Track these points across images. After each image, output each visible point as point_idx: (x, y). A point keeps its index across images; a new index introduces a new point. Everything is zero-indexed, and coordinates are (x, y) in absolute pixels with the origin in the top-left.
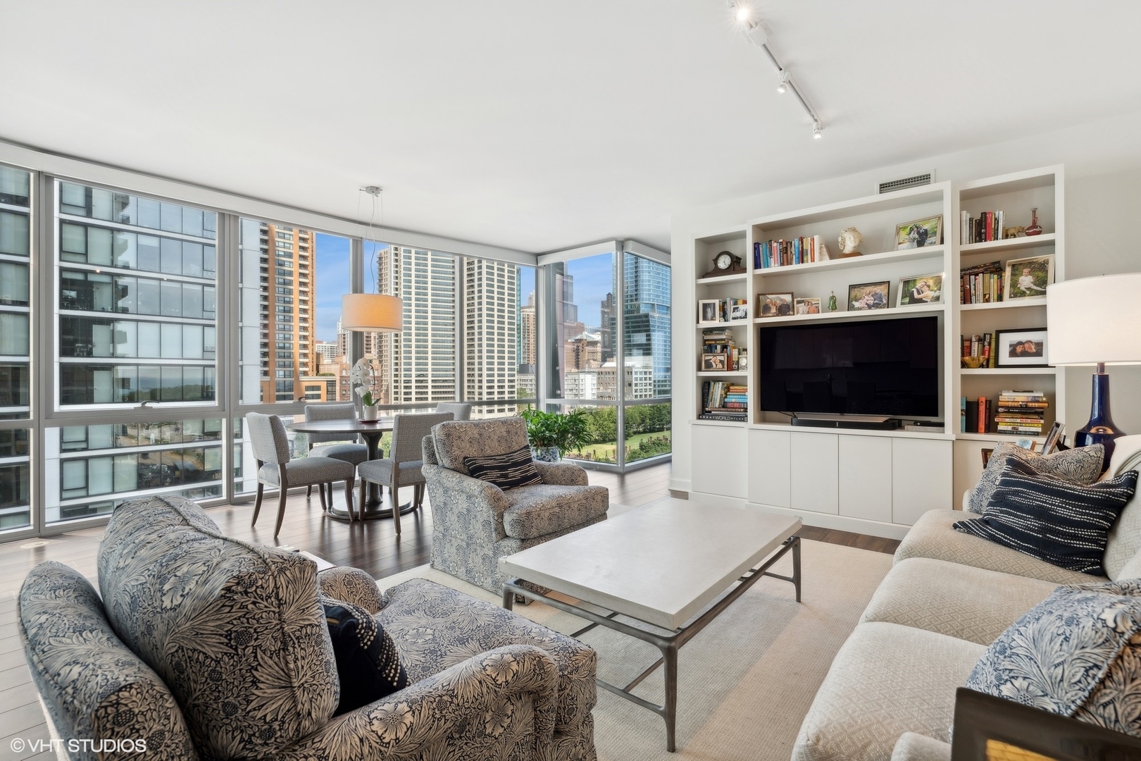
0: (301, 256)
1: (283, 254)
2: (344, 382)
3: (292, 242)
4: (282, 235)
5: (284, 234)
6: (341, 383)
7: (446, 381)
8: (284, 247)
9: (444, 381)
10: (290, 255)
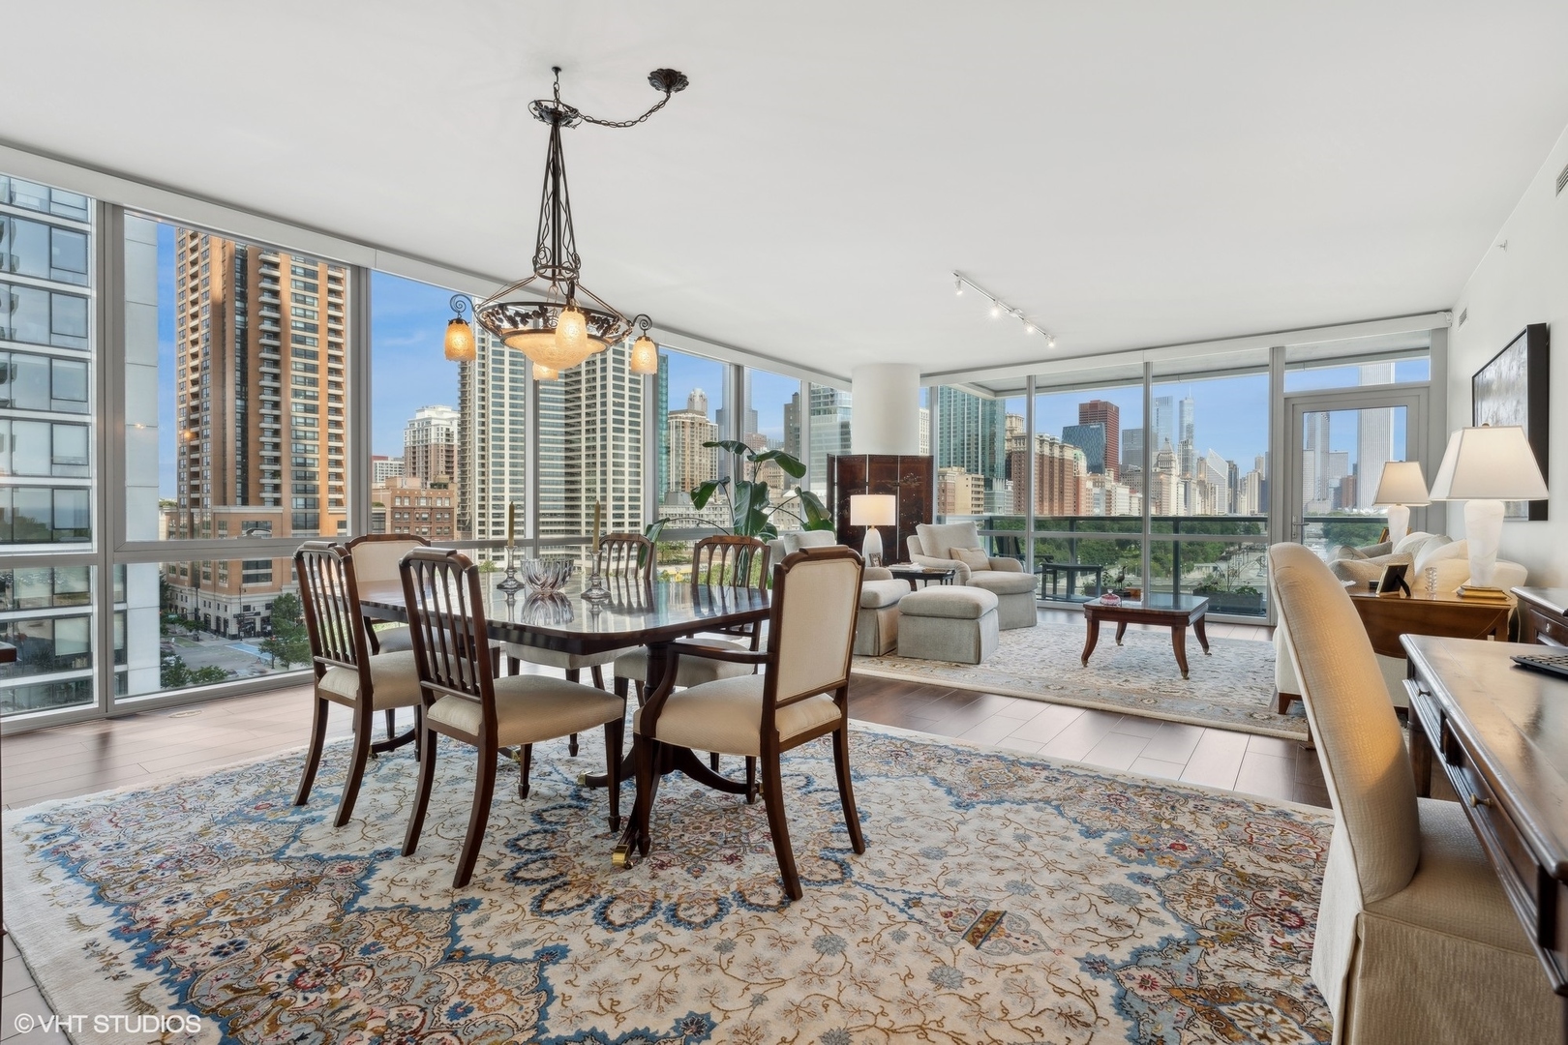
0: (331, 330)
1: (302, 326)
2: (397, 516)
3: (318, 309)
4: (301, 298)
5: (305, 296)
6: (393, 517)
7: (555, 514)
8: (305, 316)
9: (551, 515)
10: (314, 329)
